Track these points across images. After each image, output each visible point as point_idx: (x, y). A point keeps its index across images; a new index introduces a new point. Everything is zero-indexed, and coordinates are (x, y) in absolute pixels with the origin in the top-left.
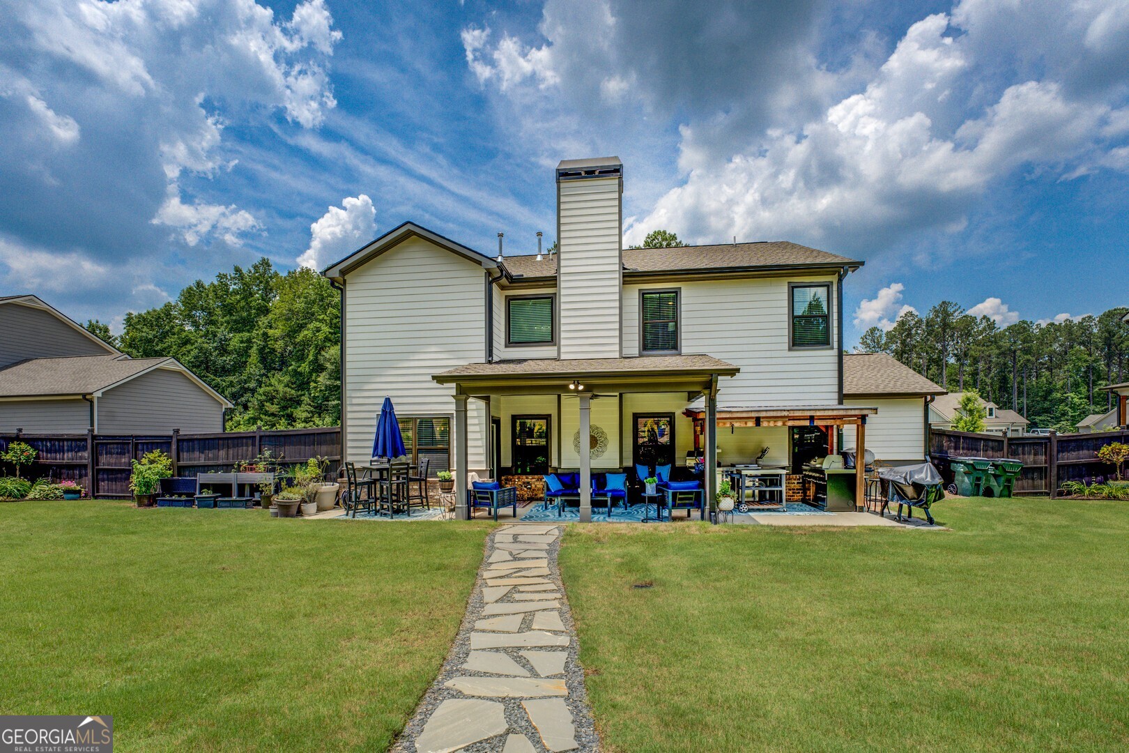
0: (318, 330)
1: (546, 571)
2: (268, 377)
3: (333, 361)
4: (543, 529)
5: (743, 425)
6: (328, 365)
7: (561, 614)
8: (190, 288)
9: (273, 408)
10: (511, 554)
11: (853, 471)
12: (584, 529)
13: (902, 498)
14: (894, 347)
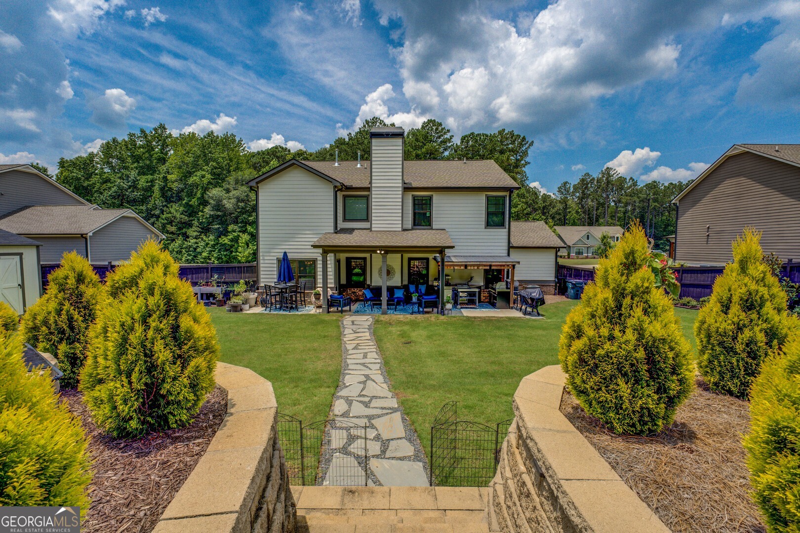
0: (203, 176)
1: (369, 338)
2: (167, 207)
3: (214, 198)
4: (365, 318)
5: (459, 268)
6: (212, 201)
7: (377, 353)
8: (108, 143)
9: (173, 229)
10: (353, 330)
11: (509, 290)
12: (384, 318)
13: (526, 304)
14: (578, 194)
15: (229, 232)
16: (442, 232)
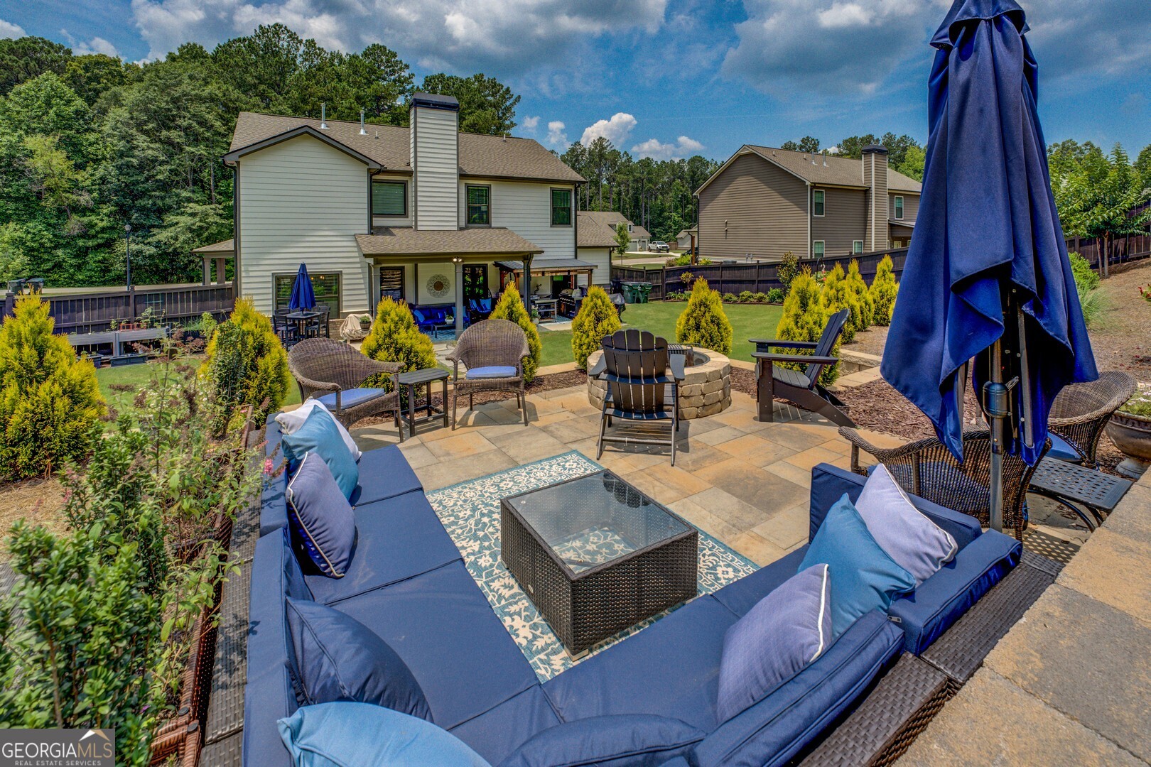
16: (502, 231)
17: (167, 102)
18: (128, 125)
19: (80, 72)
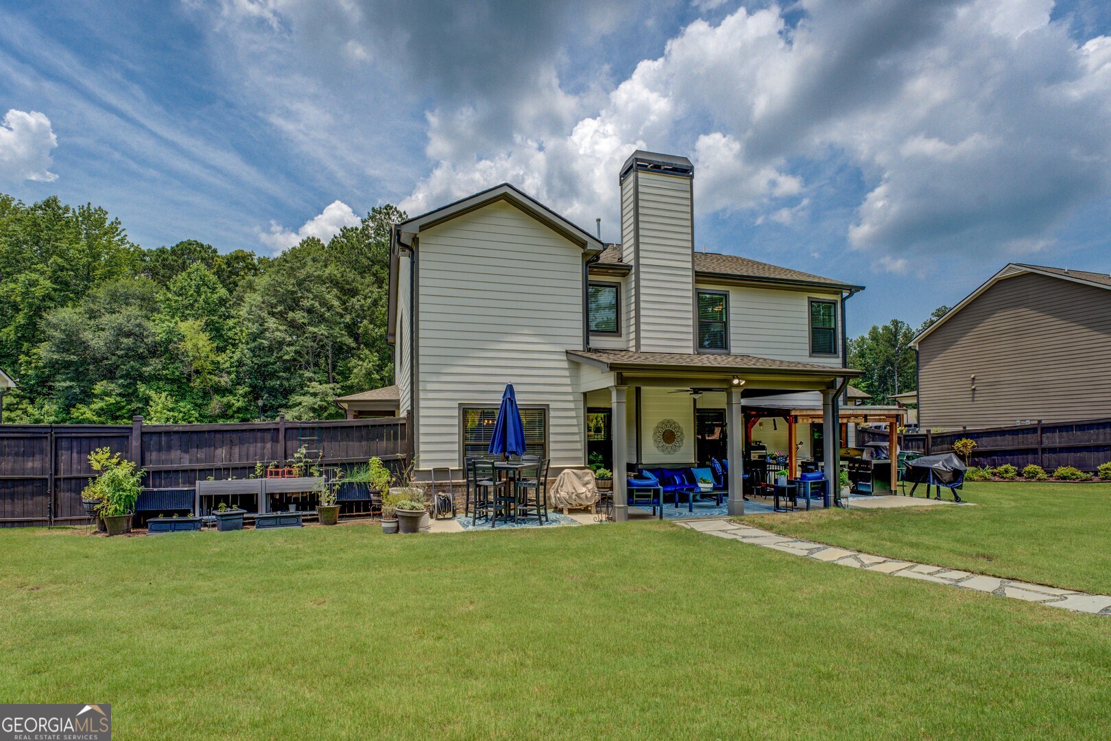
0: (33, 284)
3: (63, 327)
6: (55, 333)
15: (96, 396)
17: (293, 284)
18: (261, 309)
19: (224, 266)
